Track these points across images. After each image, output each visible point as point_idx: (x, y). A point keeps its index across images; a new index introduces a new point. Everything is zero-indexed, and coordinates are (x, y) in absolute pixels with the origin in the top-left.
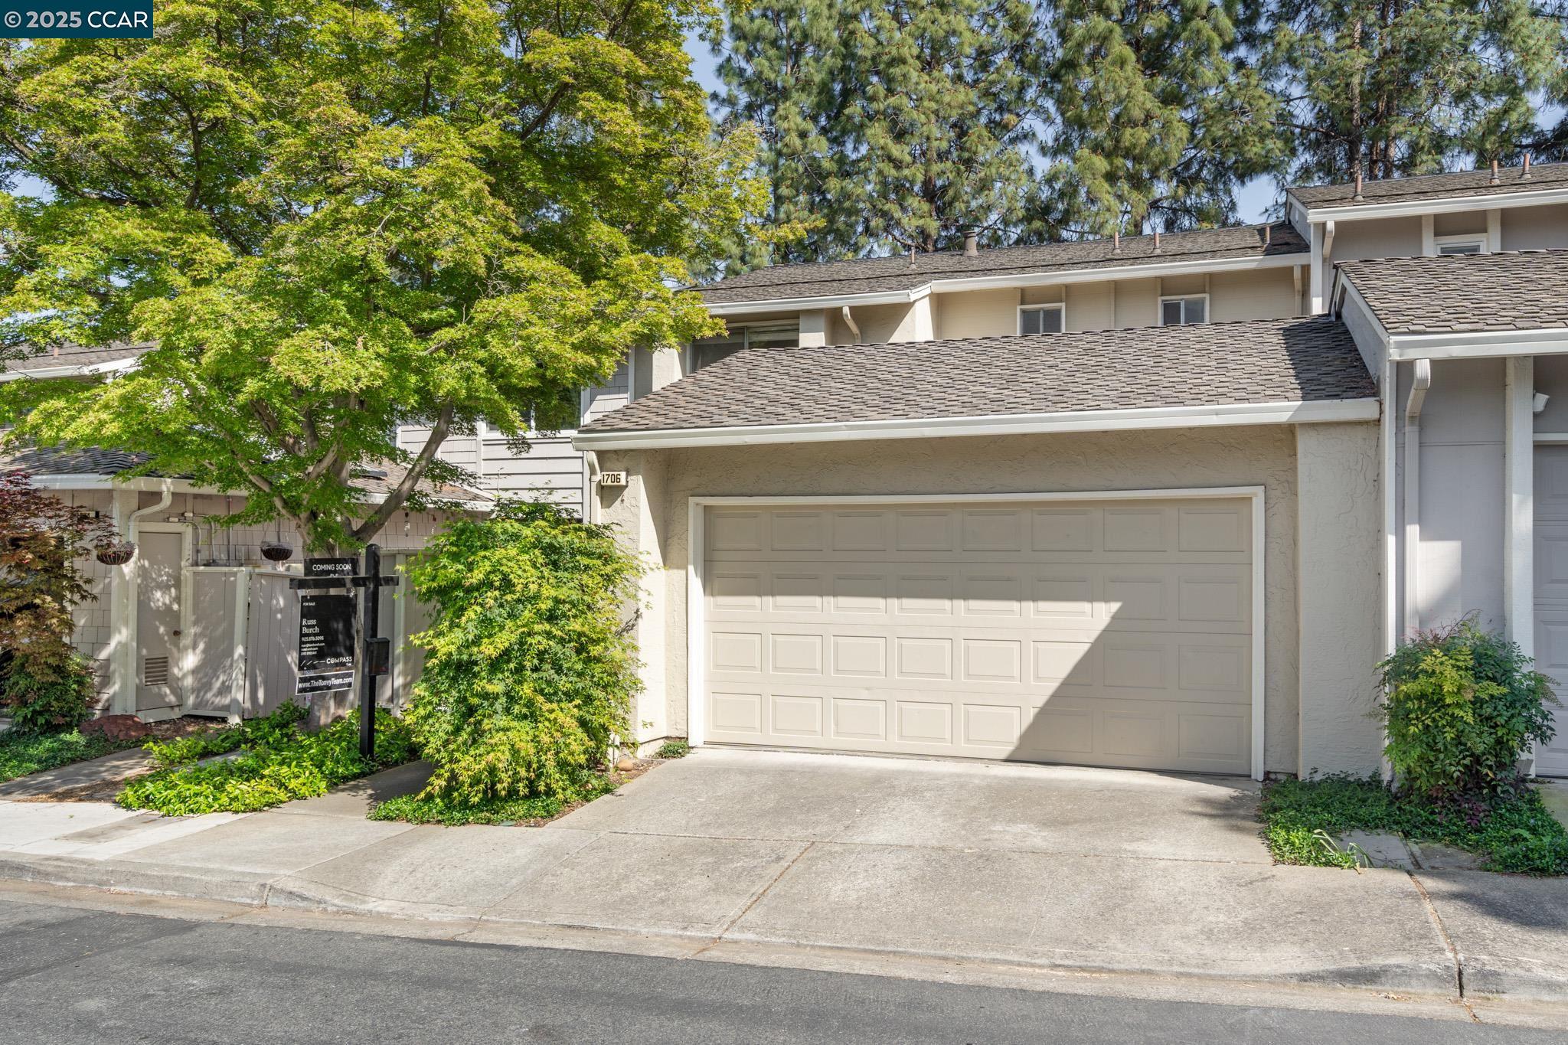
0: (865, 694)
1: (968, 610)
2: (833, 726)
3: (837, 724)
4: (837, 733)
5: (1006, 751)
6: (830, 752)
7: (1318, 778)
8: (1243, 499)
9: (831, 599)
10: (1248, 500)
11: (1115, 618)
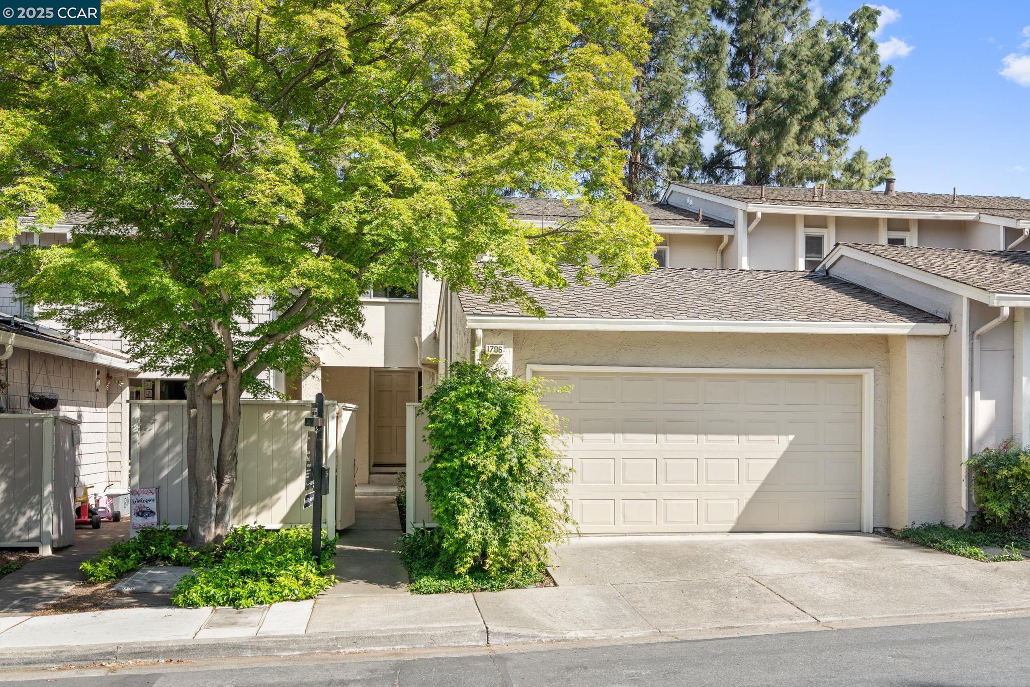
0: (644, 496)
1: (708, 440)
2: (622, 518)
3: (624, 517)
4: (625, 522)
5: (730, 526)
6: (624, 534)
7: (916, 526)
8: (857, 376)
9: (621, 435)
10: (860, 376)
11: (791, 444)
